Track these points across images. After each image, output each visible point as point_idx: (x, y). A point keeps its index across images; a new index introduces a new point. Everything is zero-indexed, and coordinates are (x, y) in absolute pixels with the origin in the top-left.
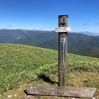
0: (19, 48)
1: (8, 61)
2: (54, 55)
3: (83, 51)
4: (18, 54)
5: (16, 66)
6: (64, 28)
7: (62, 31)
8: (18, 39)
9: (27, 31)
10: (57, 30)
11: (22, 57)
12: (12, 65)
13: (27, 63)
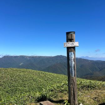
0: (23, 72)
1: (12, 85)
2: (58, 78)
3: (85, 75)
4: (22, 78)
5: (20, 90)
6: (72, 43)
7: (70, 46)
8: (20, 65)
9: (30, 57)
10: (66, 45)
11: (26, 80)
12: (16, 89)
13: (31, 86)
